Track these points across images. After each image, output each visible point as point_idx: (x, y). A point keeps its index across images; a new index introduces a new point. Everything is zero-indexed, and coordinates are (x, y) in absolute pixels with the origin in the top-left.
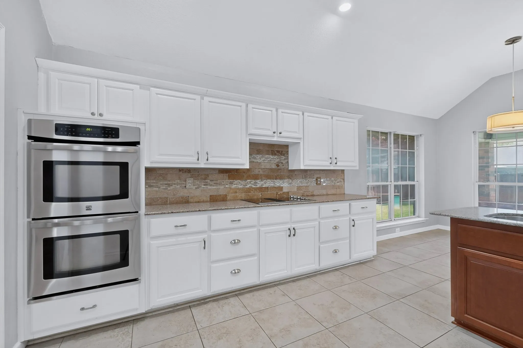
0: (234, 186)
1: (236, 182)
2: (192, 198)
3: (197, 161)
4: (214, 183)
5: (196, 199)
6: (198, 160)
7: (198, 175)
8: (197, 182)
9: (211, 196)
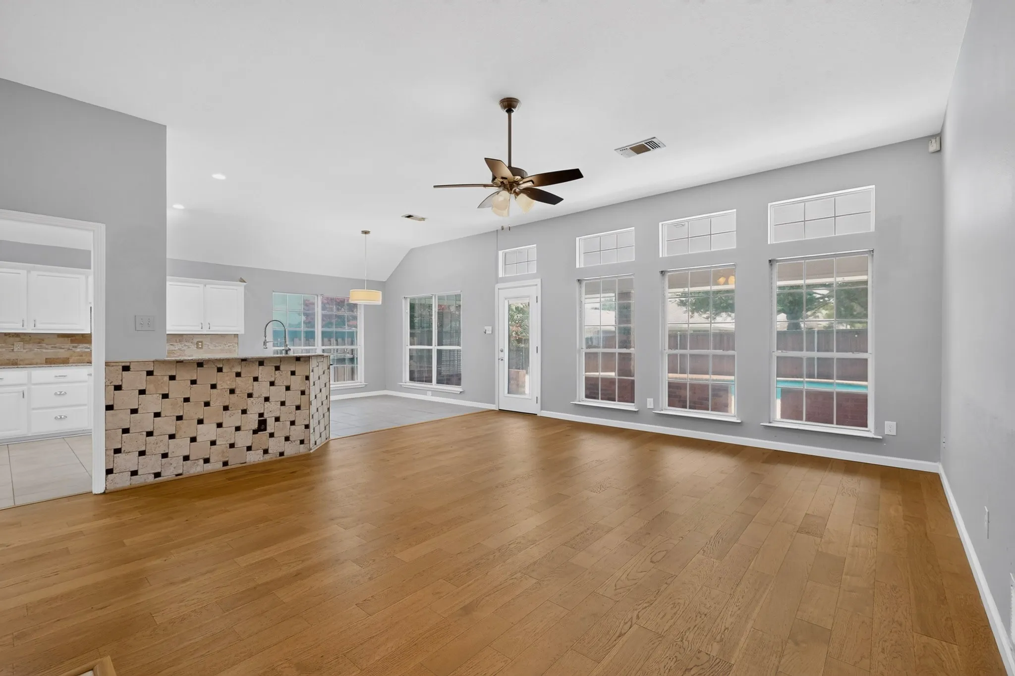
0: (78, 350)
1: (81, 346)
2: (21, 360)
3: (21, 327)
4: (52, 347)
5: (27, 362)
6: (23, 326)
7: (30, 340)
8: (27, 346)
9: (46, 359)
